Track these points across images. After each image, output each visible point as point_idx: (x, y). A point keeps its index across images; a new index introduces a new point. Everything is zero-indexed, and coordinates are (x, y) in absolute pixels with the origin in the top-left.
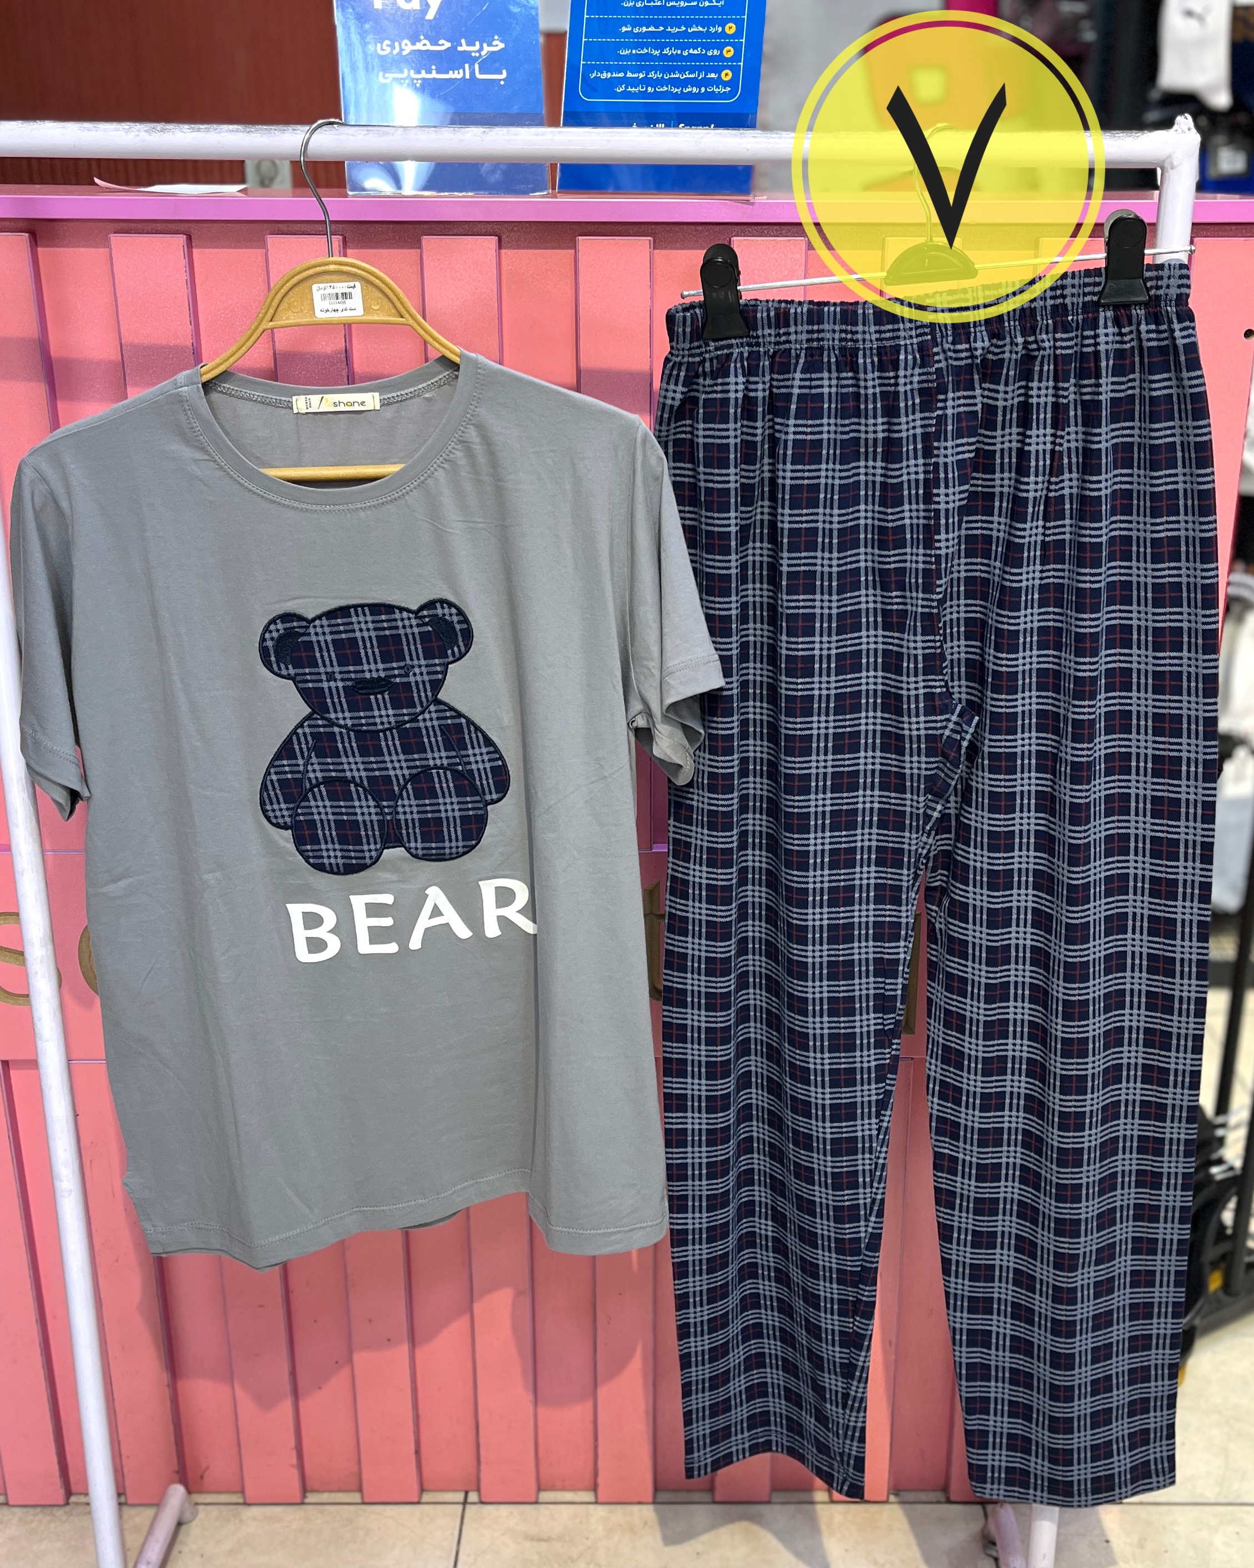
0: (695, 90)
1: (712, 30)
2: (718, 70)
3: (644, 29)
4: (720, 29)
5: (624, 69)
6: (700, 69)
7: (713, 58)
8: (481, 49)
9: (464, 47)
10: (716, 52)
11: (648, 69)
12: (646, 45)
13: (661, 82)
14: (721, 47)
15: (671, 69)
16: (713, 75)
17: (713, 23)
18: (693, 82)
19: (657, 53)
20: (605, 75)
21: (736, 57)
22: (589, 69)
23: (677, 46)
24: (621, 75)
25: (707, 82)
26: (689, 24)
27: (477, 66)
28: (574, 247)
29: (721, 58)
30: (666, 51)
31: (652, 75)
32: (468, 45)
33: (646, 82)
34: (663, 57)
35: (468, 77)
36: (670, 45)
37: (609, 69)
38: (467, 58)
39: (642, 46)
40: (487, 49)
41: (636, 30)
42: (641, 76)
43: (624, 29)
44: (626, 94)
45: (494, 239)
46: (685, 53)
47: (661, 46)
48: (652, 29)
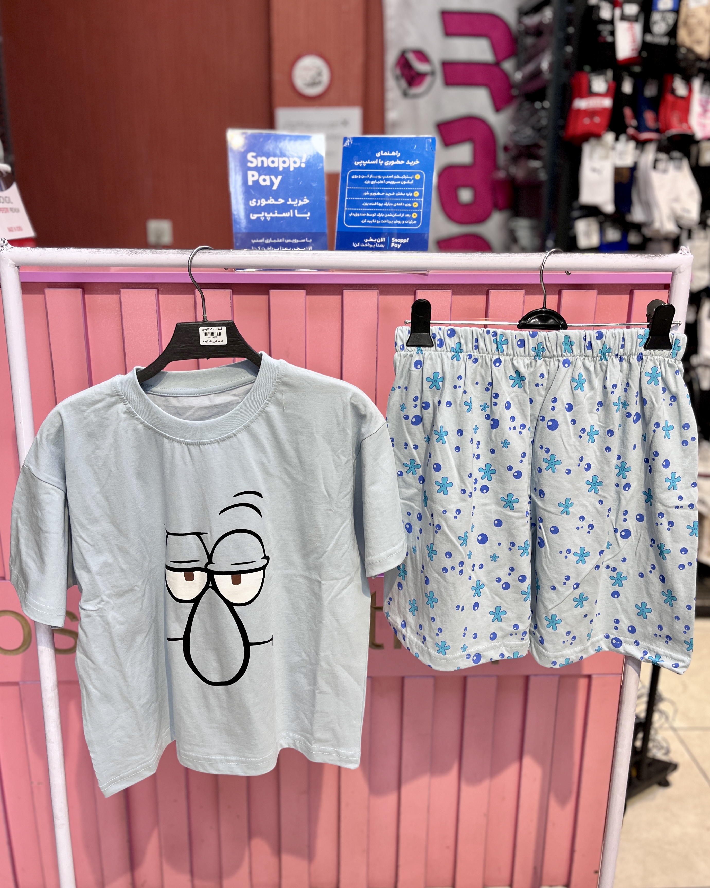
0: (399, 222)
1: (408, 195)
2: (411, 213)
3: (375, 194)
4: (411, 194)
5: (366, 212)
6: (402, 212)
7: (408, 208)
8: (298, 203)
9: (290, 202)
10: (409, 205)
11: (377, 212)
12: (376, 201)
13: (383, 218)
14: (411, 202)
15: (389, 212)
16: (408, 216)
17: (408, 191)
18: (398, 218)
19: (381, 205)
20: (357, 215)
21: (419, 207)
22: (348, 212)
23: (391, 202)
24: (364, 215)
25: (405, 219)
26: (396, 191)
27: (296, 211)
28: (342, 294)
29: (412, 207)
30: (386, 204)
31: (379, 215)
32: (292, 200)
33: (376, 218)
34: (384, 207)
35: (292, 216)
36: (387, 201)
37: (359, 212)
38: (291, 207)
39: (374, 201)
40: (301, 203)
41: (371, 194)
42: (374, 215)
43: (365, 194)
44: (366, 224)
45: (303, 292)
46: (395, 205)
47: (383, 202)
48: (379, 194)
